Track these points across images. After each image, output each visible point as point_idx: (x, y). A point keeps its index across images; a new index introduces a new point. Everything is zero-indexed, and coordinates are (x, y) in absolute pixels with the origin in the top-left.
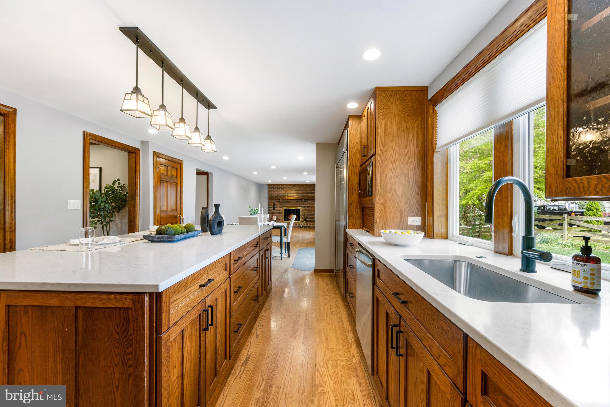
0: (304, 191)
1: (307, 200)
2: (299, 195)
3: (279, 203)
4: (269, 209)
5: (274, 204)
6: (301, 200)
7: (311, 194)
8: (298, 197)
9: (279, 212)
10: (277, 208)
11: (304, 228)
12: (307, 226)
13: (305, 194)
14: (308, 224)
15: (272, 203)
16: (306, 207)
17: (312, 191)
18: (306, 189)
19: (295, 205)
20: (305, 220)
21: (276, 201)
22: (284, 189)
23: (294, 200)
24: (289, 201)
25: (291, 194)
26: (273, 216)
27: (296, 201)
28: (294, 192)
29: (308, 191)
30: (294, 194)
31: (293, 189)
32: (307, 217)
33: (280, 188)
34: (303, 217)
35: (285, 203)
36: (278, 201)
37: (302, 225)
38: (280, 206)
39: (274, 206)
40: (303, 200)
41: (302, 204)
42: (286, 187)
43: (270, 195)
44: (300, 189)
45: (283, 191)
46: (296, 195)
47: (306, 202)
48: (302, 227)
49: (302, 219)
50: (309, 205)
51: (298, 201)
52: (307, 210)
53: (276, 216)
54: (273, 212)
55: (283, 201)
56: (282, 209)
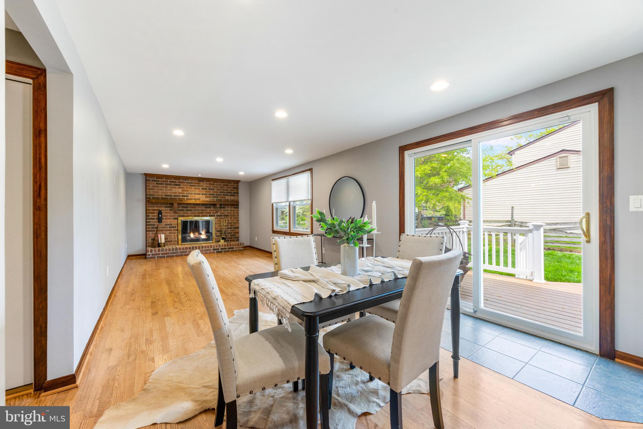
0: (218, 190)
1: (224, 205)
2: (211, 197)
3: (171, 210)
4: (147, 222)
5: (160, 213)
6: (214, 205)
7: (230, 195)
8: (208, 199)
9: (170, 227)
10: (166, 219)
11: (225, 251)
12: (229, 248)
13: (221, 195)
14: (230, 245)
15: (155, 210)
16: (223, 217)
17: (232, 190)
18: (222, 187)
19: (203, 213)
20: (223, 238)
21: (165, 207)
22: (180, 186)
23: (201, 205)
24: (190, 207)
25: (194, 194)
26: (158, 236)
27: (205, 207)
28: (200, 191)
29: (228, 190)
30: (199, 194)
31: (198, 186)
32: (225, 233)
33: (173, 183)
34: (217, 234)
35: (183, 210)
36: (168, 206)
37: (220, 246)
38: (173, 216)
39: (160, 216)
40: (217, 205)
41: (215, 212)
42: (184, 183)
43: (150, 194)
44: (211, 186)
45: (178, 188)
46: (204, 196)
47: (222, 209)
48: (220, 250)
49: (216, 237)
50: (228, 213)
51: (208, 206)
52: (225, 221)
53: (164, 235)
54: (158, 227)
55: (178, 207)
56: (176, 220)
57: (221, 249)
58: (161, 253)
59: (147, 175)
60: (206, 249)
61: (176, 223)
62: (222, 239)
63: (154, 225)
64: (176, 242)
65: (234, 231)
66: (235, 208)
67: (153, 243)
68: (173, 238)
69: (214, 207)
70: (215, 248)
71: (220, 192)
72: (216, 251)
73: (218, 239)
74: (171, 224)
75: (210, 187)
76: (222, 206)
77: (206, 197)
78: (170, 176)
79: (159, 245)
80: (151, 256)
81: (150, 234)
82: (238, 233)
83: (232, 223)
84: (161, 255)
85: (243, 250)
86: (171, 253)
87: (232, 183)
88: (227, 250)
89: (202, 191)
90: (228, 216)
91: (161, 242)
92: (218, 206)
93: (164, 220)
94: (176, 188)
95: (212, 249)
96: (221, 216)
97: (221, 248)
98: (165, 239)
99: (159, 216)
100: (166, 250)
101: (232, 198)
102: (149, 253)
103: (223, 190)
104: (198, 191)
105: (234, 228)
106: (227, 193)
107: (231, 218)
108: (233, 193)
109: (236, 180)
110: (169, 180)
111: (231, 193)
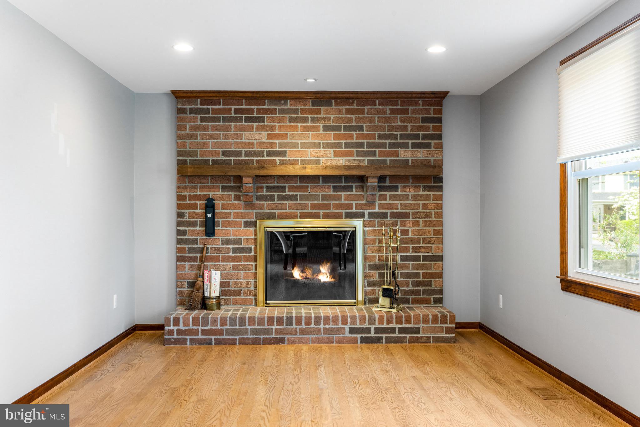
0: (375, 128)
1: (393, 178)
2: (351, 154)
3: (237, 198)
4: (179, 233)
5: (210, 206)
6: (362, 179)
7: (414, 146)
8: (342, 161)
9: (235, 251)
10: (225, 224)
11: (388, 340)
12: (402, 330)
13: (383, 145)
14: (408, 321)
15: (198, 198)
16: (389, 220)
17: (419, 128)
18: (388, 120)
19: (327, 206)
20: (387, 293)
21: (224, 188)
22: (263, 122)
23: (323, 182)
24: (291, 188)
25: (304, 145)
26: (203, 274)
27: (334, 187)
28: (318, 136)
29: (405, 128)
30: (318, 145)
31: (313, 119)
32: (394, 274)
33: (244, 116)
34: (370, 276)
35: (272, 198)
36: (232, 184)
37: (372, 322)
38: (243, 216)
39: (209, 215)
40: (369, 180)
41: (365, 205)
42: (273, 111)
43: (186, 152)
44: (354, 116)
45: (258, 129)
46: (331, 152)
47: (388, 194)
48: (373, 335)
49: (368, 286)
50: (405, 206)
51: (343, 184)
52: (395, 234)
53: (218, 273)
54: (203, 248)
55: (257, 188)
56: (252, 229)
57: (377, 330)
58: (200, 328)
59: (177, 95)
60: (327, 326)
61: (253, 237)
62: (384, 295)
63: (195, 241)
64: (250, 295)
65: (427, 269)
66: (430, 188)
67: (190, 295)
68: (244, 284)
69: (362, 187)
70: (358, 326)
71: (380, 137)
72: (359, 336)
73: (373, 292)
74: (239, 242)
75: (350, 120)
76: (387, 184)
77: (336, 154)
78: (236, 94)
79: (204, 304)
80: (175, 336)
81: (185, 268)
82: (440, 275)
83: (418, 241)
84: (200, 336)
85: (455, 340)
86: (229, 332)
87: (420, 102)
88: (397, 335)
89: (325, 135)
90: (406, 215)
91: (210, 293)
92: (373, 182)
93: (220, 228)
94: (253, 129)
95: (347, 327)
96: (384, 215)
97: (375, 328)
98: (222, 285)
99: (206, 216)
100: (215, 321)
101: (421, 154)
102: (172, 327)
103: (391, 128)
104: (314, 136)
105: (425, 258)
106: (402, 137)
107: (417, 224)
108: (425, 137)
109: (433, 93)
110: (233, 107)
111: (417, 137)
